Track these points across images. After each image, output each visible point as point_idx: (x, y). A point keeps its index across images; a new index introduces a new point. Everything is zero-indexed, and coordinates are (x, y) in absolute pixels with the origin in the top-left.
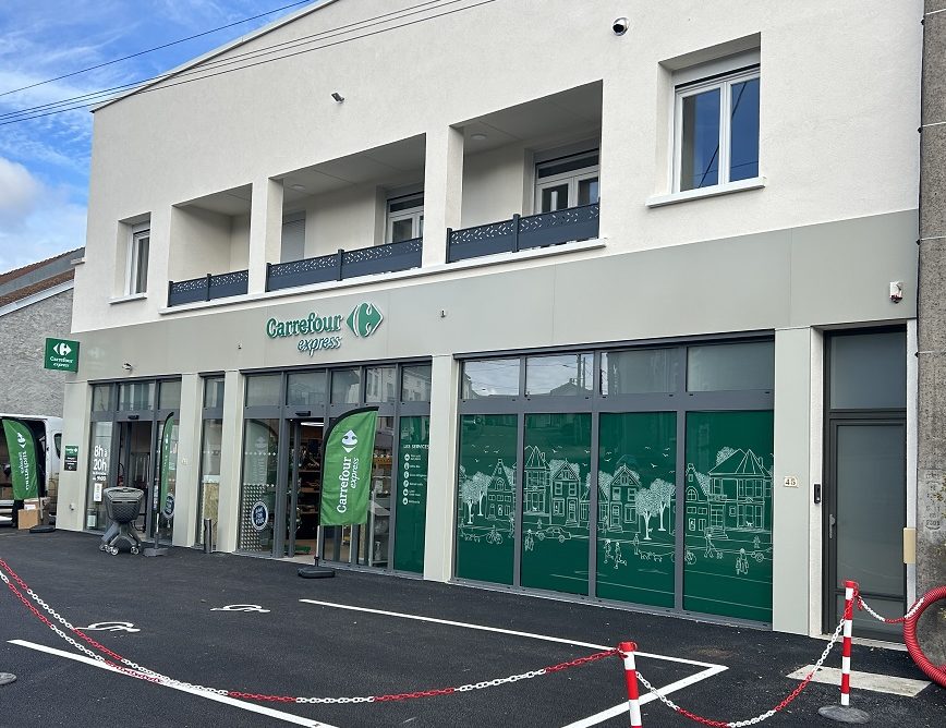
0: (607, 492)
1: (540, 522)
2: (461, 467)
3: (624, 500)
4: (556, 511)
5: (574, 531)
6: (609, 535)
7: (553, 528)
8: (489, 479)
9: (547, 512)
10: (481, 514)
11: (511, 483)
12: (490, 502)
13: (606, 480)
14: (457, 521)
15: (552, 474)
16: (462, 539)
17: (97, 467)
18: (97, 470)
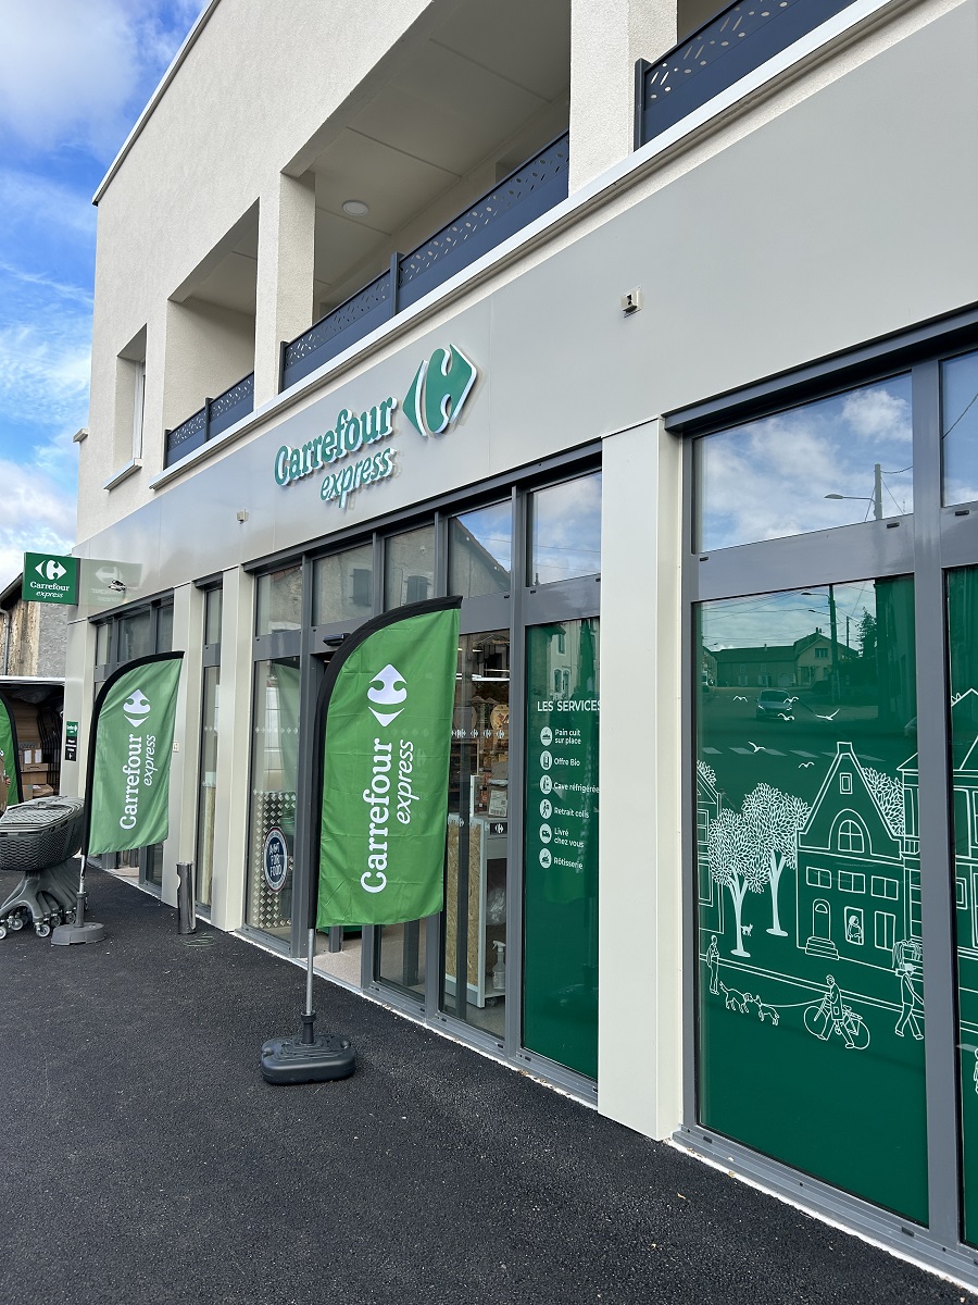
2: (701, 767)
10: (776, 930)
11: (896, 829)
12: (809, 895)
14: (695, 943)
16: (716, 1004)
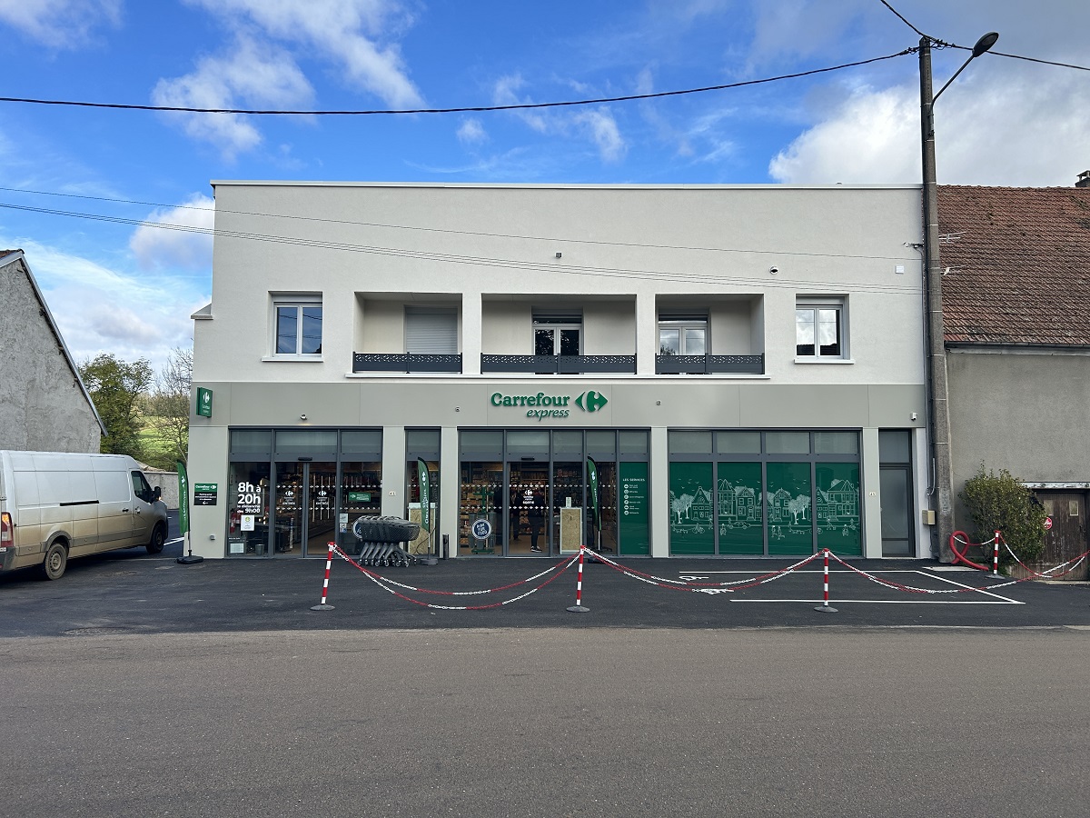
0: (771, 502)
1: (730, 520)
3: (782, 505)
4: (741, 513)
5: (752, 523)
6: (774, 524)
7: (738, 522)
8: (692, 498)
9: (734, 513)
10: (687, 518)
12: (694, 511)
13: (770, 497)
15: (736, 494)
16: (674, 533)
17: (244, 501)
18: (246, 504)
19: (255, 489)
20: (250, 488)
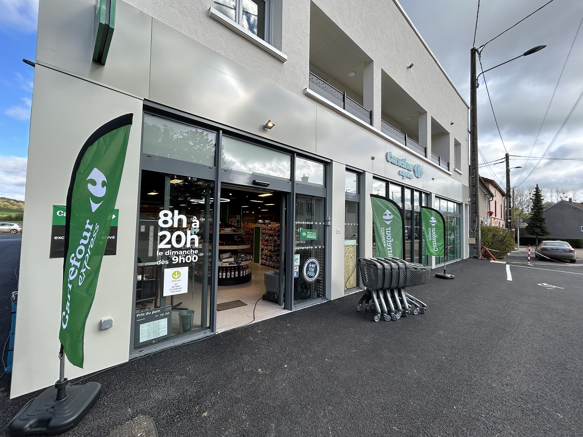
17: (170, 242)
18: (173, 249)
19: (190, 223)
20: (180, 221)
